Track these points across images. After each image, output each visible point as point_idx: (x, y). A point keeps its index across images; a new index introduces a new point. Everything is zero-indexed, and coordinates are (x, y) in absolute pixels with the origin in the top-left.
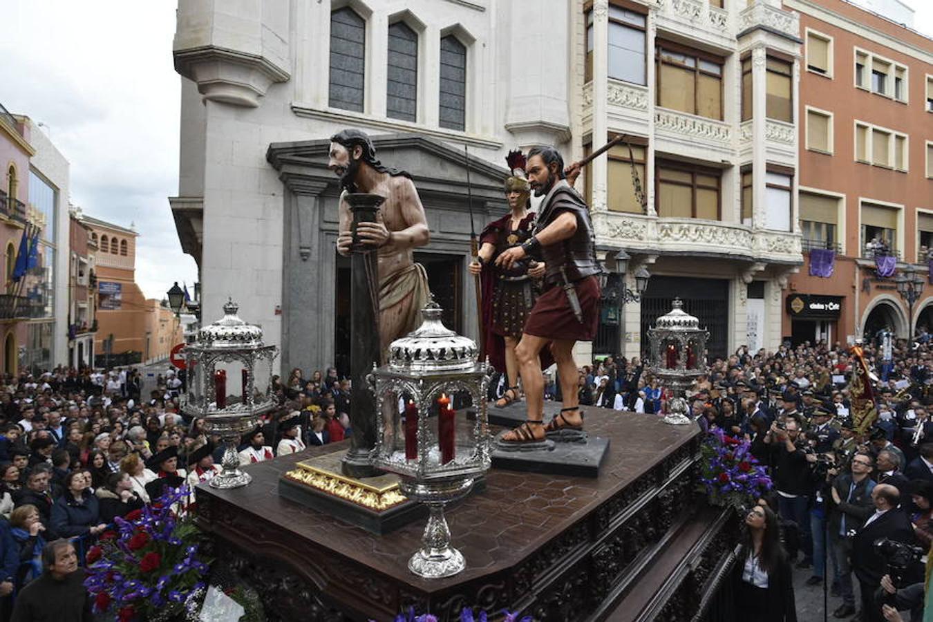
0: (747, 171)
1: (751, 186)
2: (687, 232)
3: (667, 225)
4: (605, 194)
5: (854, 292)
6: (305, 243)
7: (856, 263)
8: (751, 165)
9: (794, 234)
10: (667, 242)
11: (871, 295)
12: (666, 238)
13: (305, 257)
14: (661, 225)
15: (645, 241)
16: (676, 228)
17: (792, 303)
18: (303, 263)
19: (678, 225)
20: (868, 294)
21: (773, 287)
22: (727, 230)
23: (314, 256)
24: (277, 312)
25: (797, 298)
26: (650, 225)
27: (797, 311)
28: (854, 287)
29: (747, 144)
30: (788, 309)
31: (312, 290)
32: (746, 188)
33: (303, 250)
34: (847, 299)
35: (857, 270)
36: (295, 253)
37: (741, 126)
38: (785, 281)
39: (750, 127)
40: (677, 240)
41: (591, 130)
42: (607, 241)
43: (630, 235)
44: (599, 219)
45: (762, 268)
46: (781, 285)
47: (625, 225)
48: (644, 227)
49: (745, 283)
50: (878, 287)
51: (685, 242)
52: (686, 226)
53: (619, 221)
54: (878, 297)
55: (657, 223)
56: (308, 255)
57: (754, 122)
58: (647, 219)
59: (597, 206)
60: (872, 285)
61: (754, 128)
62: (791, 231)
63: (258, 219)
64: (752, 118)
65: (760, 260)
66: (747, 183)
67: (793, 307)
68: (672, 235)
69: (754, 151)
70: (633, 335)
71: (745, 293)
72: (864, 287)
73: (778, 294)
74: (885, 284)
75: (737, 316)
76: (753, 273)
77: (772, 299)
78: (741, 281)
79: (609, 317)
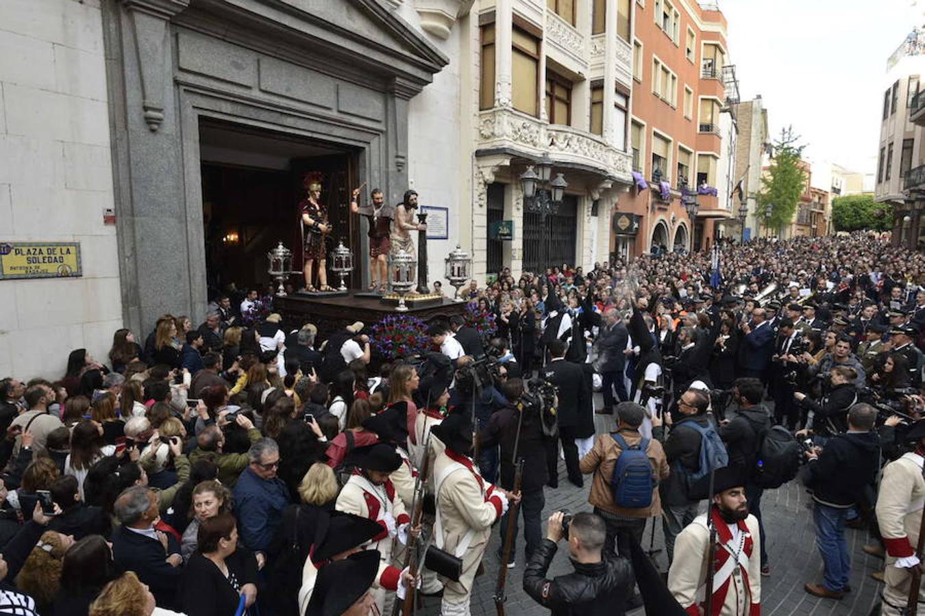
0: (598, 86)
1: (601, 103)
2: (570, 143)
3: (554, 133)
4: (510, 88)
5: (647, 212)
6: (151, 101)
7: (649, 188)
8: (603, 80)
9: (627, 154)
10: (553, 151)
11: (655, 215)
12: (552, 146)
13: (155, 127)
14: (549, 132)
15: (538, 148)
16: (562, 136)
17: (619, 221)
18: (151, 135)
19: (564, 134)
20: (654, 213)
21: (606, 205)
22: (597, 144)
23: (169, 126)
24: (109, 220)
25: (623, 216)
26: (543, 130)
27: (623, 228)
28: (648, 208)
29: (598, 59)
30: (614, 227)
31: (169, 183)
32: (597, 104)
33: (151, 113)
34: (643, 218)
35: (650, 194)
36: (135, 116)
37: (592, 39)
38: (616, 200)
39: (602, 41)
40: (562, 150)
41: (494, 7)
42: (511, 144)
43: (528, 140)
44: (505, 117)
45: (610, 186)
46: (611, 205)
47: (524, 128)
48: (538, 132)
49: (592, 199)
50: (660, 209)
51: (569, 153)
52: (570, 135)
53: (519, 123)
54: (659, 217)
55: (548, 130)
56: (159, 121)
57: (607, 38)
58: (539, 123)
59: (502, 101)
60: (656, 207)
61: (607, 43)
62: (625, 151)
63: (54, 44)
64: (605, 32)
65: (610, 178)
66: (597, 99)
67: (619, 224)
68: (557, 143)
69: (606, 65)
70: (517, 252)
71: (590, 209)
72: (653, 208)
73: (609, 212)
74: (662, 206)
75: (585, 232)
76: (601, 190)
77: (605, 217)
78: (590, 198)
79: (500, 232)
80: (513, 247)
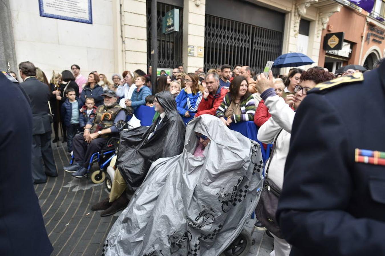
5: (362, 41)
7: (366, 19)
11: (369, 45)
17: (329, 40)
20: (368, 43)
21: (317, 25)
25: (334, 36)
27: (332, 47)
28: (362, 37)
30: (325, 46)
34: (358, 45)
35: (366, 25)
46: (323, 24)
49: (299, 15)
50: (374, 40)
54: (373, 47)
60: (371, 38)
67: (329, 43)
70: (196, 49)
71: (298, 25)
72: (367, 39)
73: (320, 32)
74: (377, 39)
75: (290, 45)
76: (308, 5)
77: (315, 36)
78: (296, 14)
79: (168, 24)
80: (189, 44)
